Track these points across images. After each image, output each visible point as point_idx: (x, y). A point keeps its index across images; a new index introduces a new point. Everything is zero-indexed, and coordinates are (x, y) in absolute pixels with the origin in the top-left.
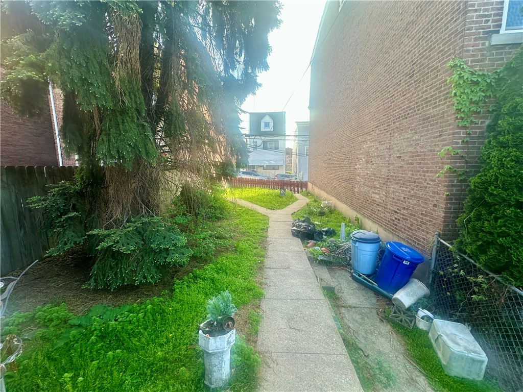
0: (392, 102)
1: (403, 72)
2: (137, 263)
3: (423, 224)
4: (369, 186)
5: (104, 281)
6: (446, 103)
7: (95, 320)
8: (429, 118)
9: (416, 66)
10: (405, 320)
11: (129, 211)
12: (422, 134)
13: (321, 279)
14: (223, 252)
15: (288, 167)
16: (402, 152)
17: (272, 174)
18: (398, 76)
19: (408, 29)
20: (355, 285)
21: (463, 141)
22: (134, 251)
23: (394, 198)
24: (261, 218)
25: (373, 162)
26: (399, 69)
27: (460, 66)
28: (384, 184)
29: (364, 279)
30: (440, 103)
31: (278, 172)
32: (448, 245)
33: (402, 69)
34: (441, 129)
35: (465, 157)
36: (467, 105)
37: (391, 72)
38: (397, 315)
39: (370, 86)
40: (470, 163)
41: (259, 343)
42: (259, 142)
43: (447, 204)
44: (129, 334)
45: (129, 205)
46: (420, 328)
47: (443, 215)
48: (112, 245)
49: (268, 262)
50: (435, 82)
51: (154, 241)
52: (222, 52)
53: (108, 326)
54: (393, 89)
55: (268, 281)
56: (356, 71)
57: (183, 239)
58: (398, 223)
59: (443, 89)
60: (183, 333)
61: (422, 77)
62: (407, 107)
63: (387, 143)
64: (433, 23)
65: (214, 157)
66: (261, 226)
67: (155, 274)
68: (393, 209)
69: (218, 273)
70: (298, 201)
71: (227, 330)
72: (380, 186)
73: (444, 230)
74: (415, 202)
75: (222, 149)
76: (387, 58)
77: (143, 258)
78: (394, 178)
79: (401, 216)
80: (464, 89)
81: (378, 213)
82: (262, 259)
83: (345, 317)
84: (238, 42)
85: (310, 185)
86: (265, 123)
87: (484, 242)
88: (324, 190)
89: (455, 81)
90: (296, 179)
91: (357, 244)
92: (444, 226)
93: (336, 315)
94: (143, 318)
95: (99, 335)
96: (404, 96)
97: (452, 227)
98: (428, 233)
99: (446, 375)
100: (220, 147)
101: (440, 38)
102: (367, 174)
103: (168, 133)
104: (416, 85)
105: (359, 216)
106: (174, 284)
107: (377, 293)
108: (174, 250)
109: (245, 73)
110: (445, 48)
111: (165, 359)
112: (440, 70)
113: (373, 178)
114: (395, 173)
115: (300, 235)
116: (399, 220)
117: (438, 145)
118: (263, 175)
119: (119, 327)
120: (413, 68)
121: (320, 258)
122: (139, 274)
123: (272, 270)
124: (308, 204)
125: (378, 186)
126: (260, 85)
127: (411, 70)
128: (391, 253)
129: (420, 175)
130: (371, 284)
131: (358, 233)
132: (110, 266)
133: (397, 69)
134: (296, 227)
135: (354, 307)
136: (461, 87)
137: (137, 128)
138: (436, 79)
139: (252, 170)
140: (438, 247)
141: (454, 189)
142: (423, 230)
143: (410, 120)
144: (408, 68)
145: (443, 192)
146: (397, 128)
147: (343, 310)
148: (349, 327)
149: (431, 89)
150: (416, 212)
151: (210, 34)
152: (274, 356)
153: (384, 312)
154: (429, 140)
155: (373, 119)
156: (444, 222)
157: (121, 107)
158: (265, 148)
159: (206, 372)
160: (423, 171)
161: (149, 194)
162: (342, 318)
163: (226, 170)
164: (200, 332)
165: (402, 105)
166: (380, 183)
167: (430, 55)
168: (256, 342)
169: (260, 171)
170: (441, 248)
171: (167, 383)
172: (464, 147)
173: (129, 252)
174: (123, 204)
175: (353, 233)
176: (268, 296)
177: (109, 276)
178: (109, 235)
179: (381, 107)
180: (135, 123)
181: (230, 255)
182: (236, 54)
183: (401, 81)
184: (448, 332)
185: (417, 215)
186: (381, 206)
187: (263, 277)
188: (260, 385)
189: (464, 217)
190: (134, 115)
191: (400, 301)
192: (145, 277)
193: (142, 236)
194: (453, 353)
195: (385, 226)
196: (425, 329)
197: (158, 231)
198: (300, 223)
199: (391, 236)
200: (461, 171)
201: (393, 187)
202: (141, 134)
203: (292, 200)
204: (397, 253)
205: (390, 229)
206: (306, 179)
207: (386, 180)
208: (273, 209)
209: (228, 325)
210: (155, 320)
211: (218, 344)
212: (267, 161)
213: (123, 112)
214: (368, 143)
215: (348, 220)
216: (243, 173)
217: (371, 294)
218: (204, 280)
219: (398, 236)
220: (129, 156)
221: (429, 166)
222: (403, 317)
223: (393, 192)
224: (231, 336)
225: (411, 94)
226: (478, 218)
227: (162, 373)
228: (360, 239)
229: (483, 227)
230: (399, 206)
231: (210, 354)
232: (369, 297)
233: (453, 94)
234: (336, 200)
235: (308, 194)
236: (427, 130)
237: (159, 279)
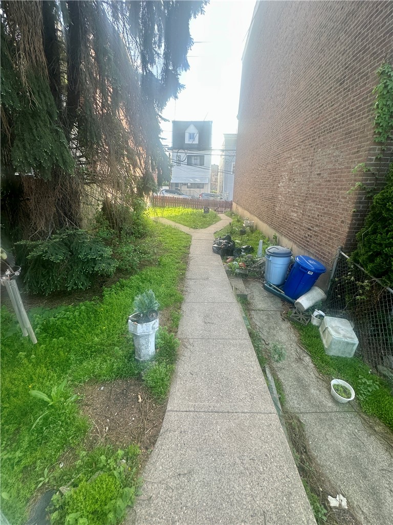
0: (320, 113)
1: (335, 77)
2: (67, 271)
3: (331, 239)
4: (289, 205)
5: (38, 288)
6: (368, 116)
7: (36, 317)
8: (351, 132)
9: (348, 70)
10: (302, 319)
11: (52, 223)
12: (342, 150)
13: (236, 289)
14: (146, 265)
15: (214, 186)
16: (322, 169)
17: (196, 193)
18: (329, 82)
19: (347, 22)
20: (266, 293)
21: (377, 158)
22: (62, 260)
23: (309, 216)
24: (184, 236)
25: (295, 180)
26: (331, 73)
27: (387, 73)
28: (302, 202)
29: (274, 288)
30: (364, 116)
31: (202, 191)
32: (347, 257)
33: (335, 74)
34: (359, 145)
35: (376, 174)
36: (387, 119)
37: (323, 77)
38: (297, 315)
39: (301, 92)
40: (380, 181)
41: (179, 333)
42: (183, 156)
43: (352, 221)
44: (68, 328)
45: (52, 218)
46: (314, 324)
47: (348, 230)
48: (41, 255)
49: (189, 275)
50: (363, 91)
51: (80, 252)
52: (138, 40)
53: (49, 321)
54: (323, 98)
55: (188, 289)
56: (289, 72)
57: (108, 251)
58: (310, 239)
59: (368, 99)
60: (114, 326)
61: (352, 84)
62: (333, 120)
63: (310, 159)
64: (372, 15)
65: (134, 172)
66: (184, 244)
67: (85, 282)
68: (307, 226)
69: (143, 282)
70: (222, 221)
71: (151, 319)
72: (299, 205)
73: (346, 244)
74: (327, 219)
75: (142, 162)
76: (321, 59)
77: (72, 267)
78: (312, 196)
79: (314, 233)
80: (387, 101)
81: (294, 231)
82: (184, 271)
83: (254, 318)
84: (156, 27)
85: (234, 205)
86: (190, 134)
87: (374, 252)
88: (248, 210)
89: (379, 91)
90: (221, 198)
91: (271, 258)
92: (347, 241)
93: (246, 316)
94: (79, 316)
95: (42, 328)
96: (332, 106)
97: (353, 241)
98: (333, 247)
99: (326, 355)
100: (140, 160)
101: (376, 36)
102: (289, 192)
103: (85, 141)
104: (344, 94)
105: (277, 234)
106: (103, 291)
107: (283, 300)
108: (101, 260)
109: (166, 70)
110: (378, 50)
111: (102, 344)
112: (369, 76)
113: (294, 196)
114: (313, 191)
115: (220, 251)
116: (311, 237)
117: (354, 161)
118: (186, 193)
119: (59, 322)
120: (345, 72)
121: (237, 271)
122: (70, 281)
123: (193, 280)
124: (230, 224)
125: (297, 204)
126: (183, 86)
127: (343, 75)
128: (298, 265)
129: (335, 193)
130: (279, 293)
131: (272, 249)
132: (42, 274)
133: (330, 73)
134: (217, 245)
135: (262, 310)
136: (384, 98)
137: (51, 134)
138: (364, 88)
139: (175, 188)
140: (339, 259)
141: (361, 206)
142: (329, 245)
143: (333, 134)
144: (340, 73)
145: (351, 208)
146: (321, 143)
147: (253, 313)
148: (256, 325)
149: (357, 99)
150: (326, 229)
151: (123, 15)
152: (191, 341)
153: (287, 313)
154: (348, 157)
155: (300, 132)
156: (348, 236)
157: (32, 109)
158: (189, 164)
159: (136, 350)
160: (338, 189)
161: (70, 206)
162: (251, 318)
163: (147, 184)
164: (129, 321)
165: (329, 117)
166: (299, 202)
167: (363, 57)
168: (176, 332)
169: (184, 189)
170: (342, 260)
171: (105, 359)
172: (377, 163)
173: (59, 261)
174: (46, 216)
175: (268, 248)
176: (188, 300)
177: (42, 283)
178: (36, 246)
179: (309, 118)
180: (48, 128)
181: (154, 268)
182: (155, 43)
183: (331, 88)
184: (334, 325)
185: (326, 231)
186: (298, 224)
187: (183, 286)
188: (179, 359)
189: (363, 231)
190: (46, 118)
191: (301, 304)
192: (75, 284)
193: (70, 248)
194: (333, 338)
195: (299, 242)
196: (317, 325)
197: (84, 242)
198: (221, 241)
199: (302, 252)
200: (369, 188)
201: (310, 205)
202: (56, 141)
203: (215, 219)
204: (304, 265)
205: (303, 245)
206: (231, 199)
207: (305, 198)
208: (195, 228)
209: (153, 316)
210: (89, 318)
211: (145, 329)
212: (192, 178)
213: (35, 114)
214: (293, 159)
215: (267, 239)
216: (167, 191)
217: (278, 300)
218: (130, 287)
219: (309, 251)
220: (47, 165)
221: (344, 183)
222: (301, 316)
223: (310, 210)
224: (155, 323)
225: (339, 104)
226: (374, 232)
227: (100, 353)
228: (274, 253)
229: (376, 240)
230: (312, 224)
231: (138, 336)
232: (276, 303)
233: (375, 107)
234: (258, 220)
235: (231, 214)
236: (348, 146)
237: (89, 286)
